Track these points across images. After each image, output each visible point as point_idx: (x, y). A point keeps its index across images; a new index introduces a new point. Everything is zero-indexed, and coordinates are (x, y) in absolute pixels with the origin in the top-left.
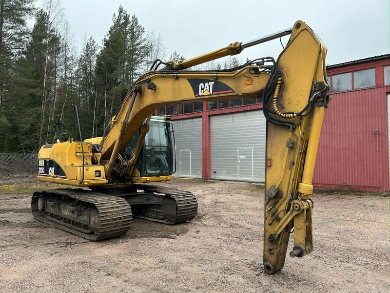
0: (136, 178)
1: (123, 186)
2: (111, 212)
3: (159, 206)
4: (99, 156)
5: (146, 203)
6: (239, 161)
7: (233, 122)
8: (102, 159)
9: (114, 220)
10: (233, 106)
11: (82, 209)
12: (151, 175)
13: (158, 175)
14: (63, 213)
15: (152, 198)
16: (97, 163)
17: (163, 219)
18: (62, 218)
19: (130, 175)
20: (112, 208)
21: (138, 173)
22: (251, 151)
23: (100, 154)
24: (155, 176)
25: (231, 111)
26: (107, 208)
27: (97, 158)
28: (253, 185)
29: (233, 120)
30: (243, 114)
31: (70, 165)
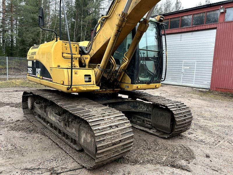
0: (125, 85)
1: (112, 92)
2: (110, 134)
3: (147, 115)
4: (87, 59)
5: (133, 110)
6: (183, 71)
7: (181, 40)
8: (90, 62)
9: (114, 144)
10: (183, 27)
11: (70, 120)
12: (142, 82)
13: (148, 83)
14: (49, 117)
15: (139, 105)
16: (85, 66)
17: (150, 129)
18: (48, 122)
19: (120, 81)
20: (111, 127)
21: (128, 79)
22: (195, 64)
23: (89, 57)
24: (145, 83)
25: (180, 31)
26: (104, 128)
27: (84, 61)
28: (195, 90)
29: (181, 38)
30: (191, 33)
31: (56, 66)
